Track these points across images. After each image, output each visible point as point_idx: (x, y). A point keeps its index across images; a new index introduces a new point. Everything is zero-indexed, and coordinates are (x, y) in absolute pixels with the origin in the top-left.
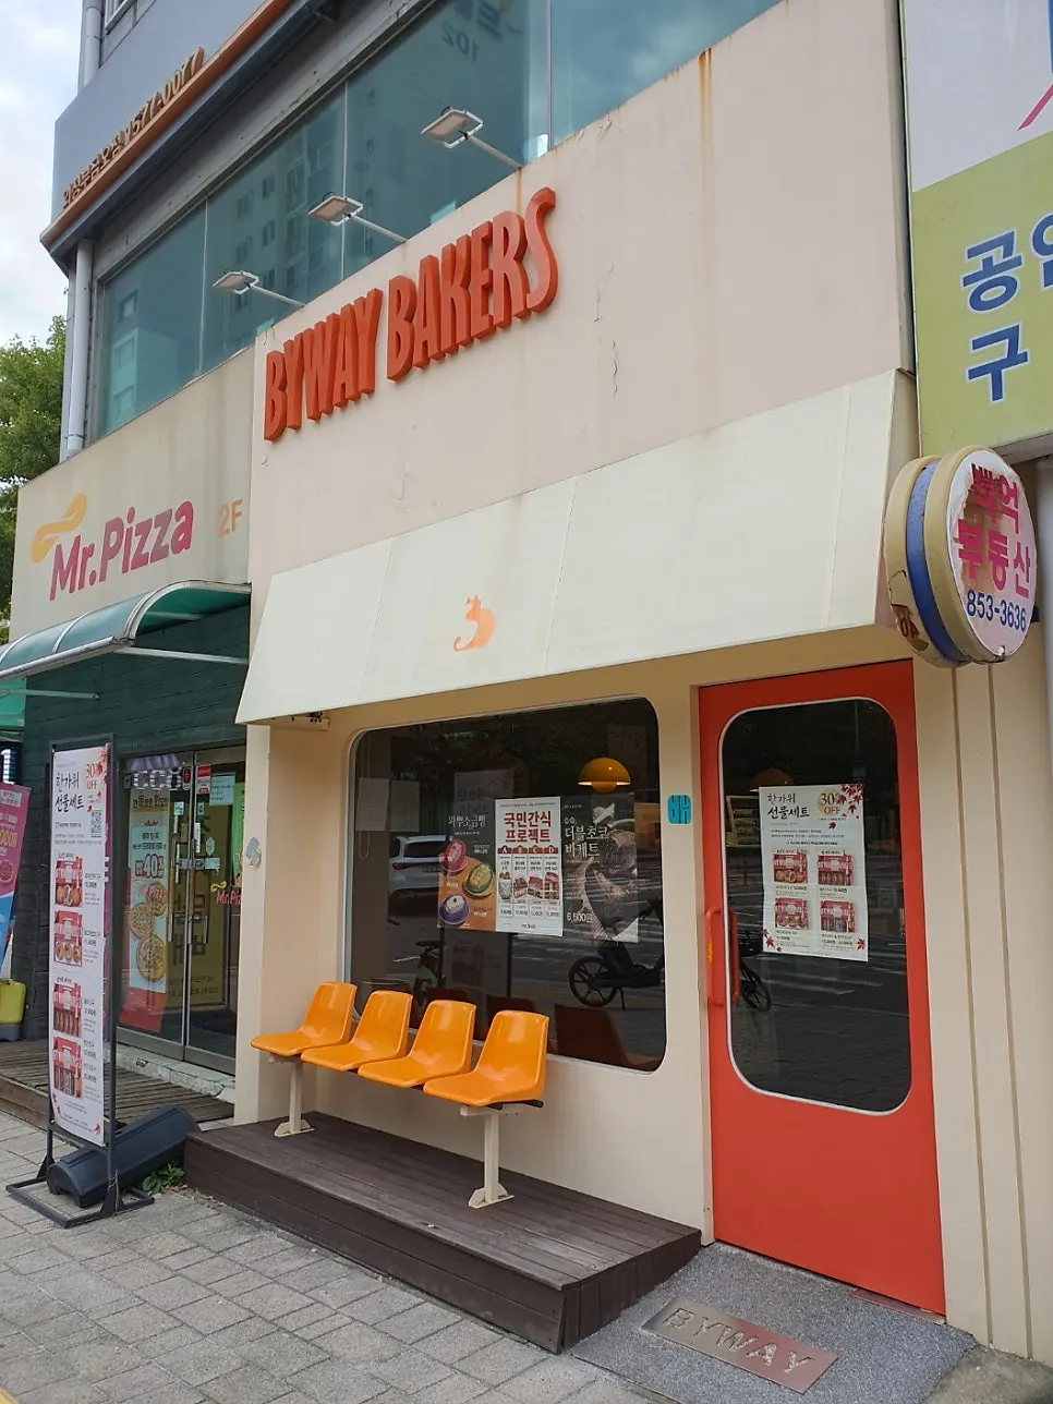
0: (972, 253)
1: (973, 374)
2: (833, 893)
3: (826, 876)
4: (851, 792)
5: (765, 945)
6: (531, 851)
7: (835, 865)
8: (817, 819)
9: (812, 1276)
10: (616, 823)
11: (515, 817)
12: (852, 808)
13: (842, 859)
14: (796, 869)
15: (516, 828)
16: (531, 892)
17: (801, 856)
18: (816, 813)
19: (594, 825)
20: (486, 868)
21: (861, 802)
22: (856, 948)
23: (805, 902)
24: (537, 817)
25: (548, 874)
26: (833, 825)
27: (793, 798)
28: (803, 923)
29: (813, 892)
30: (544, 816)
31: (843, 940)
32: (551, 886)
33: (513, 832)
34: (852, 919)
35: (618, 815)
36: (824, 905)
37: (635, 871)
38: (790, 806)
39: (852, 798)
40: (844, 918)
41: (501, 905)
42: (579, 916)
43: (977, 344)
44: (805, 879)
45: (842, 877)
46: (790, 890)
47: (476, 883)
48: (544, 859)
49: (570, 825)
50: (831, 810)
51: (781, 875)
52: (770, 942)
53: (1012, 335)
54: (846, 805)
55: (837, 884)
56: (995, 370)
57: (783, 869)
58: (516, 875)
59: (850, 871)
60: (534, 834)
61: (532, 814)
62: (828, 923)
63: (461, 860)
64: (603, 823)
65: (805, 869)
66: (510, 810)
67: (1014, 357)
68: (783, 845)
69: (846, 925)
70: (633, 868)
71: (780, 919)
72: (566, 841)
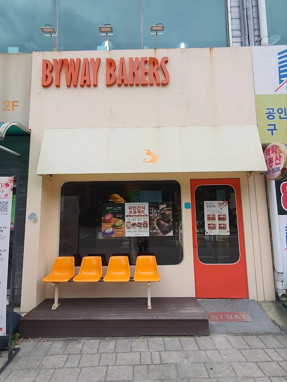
0: (267, 109)
1: (268, 130)
2: (222, 222)
3: (220, 219)
4: (225, 202)
5: (206, 233)
6: (138, 216)
7: (222, 217)
8: (217, 208)
9: (219, 299)
10: (166, 209)
11: (132, 207)
12: (226, 206)
13: (223, 215)
14: (213, 218)
15: (133, 210)
16: (138, 226)
17: (214, 215)
18: (217, 206)
19: (159, 209)
20: (121, 221)
21: (228, 204)
22: (226, 232)
23: (215, 224)
24: (140, 207)
25: (144, 221)
26: (221, 209)
27: (212, 203)
28: (214, 228)
29: (217, 222)
30: (143, 207)
31: (224, 231)
32: (145, 224)
33: (131, 211)
34: (226, 227)
35: (167, 207)
36: (219, 225)
37: (172, 220)
38: (211, 205)
39: (225, 204)
40: (224, 227)
41: (127, 230)
42: (154, 231)
43: (269, 125)
44: (215, 219)
45: (224, 219)
46: (211, 222)
47: (117, 225)
48: (142, 218)
49: (152, 209)
50: (221, 206)
51: (209, 219)
52: (207, 233)
53: (274, 125)
54: (224, 205)
55: (222, 220)
56: (272, 130)
57: (210, 218)
58: (132, 222)
59: (225, 218)
60: (139, 212)
61: (139, 207)
62: (220, 228)
63: (111, 219)
64: (162, 209)
65: (215, 218)
66: (130, 206)
67: (275, 129)
68: (209, 213)
69: (224, 228)
70: (171, 219)
71: (209, 228)
72: (150, 213)
